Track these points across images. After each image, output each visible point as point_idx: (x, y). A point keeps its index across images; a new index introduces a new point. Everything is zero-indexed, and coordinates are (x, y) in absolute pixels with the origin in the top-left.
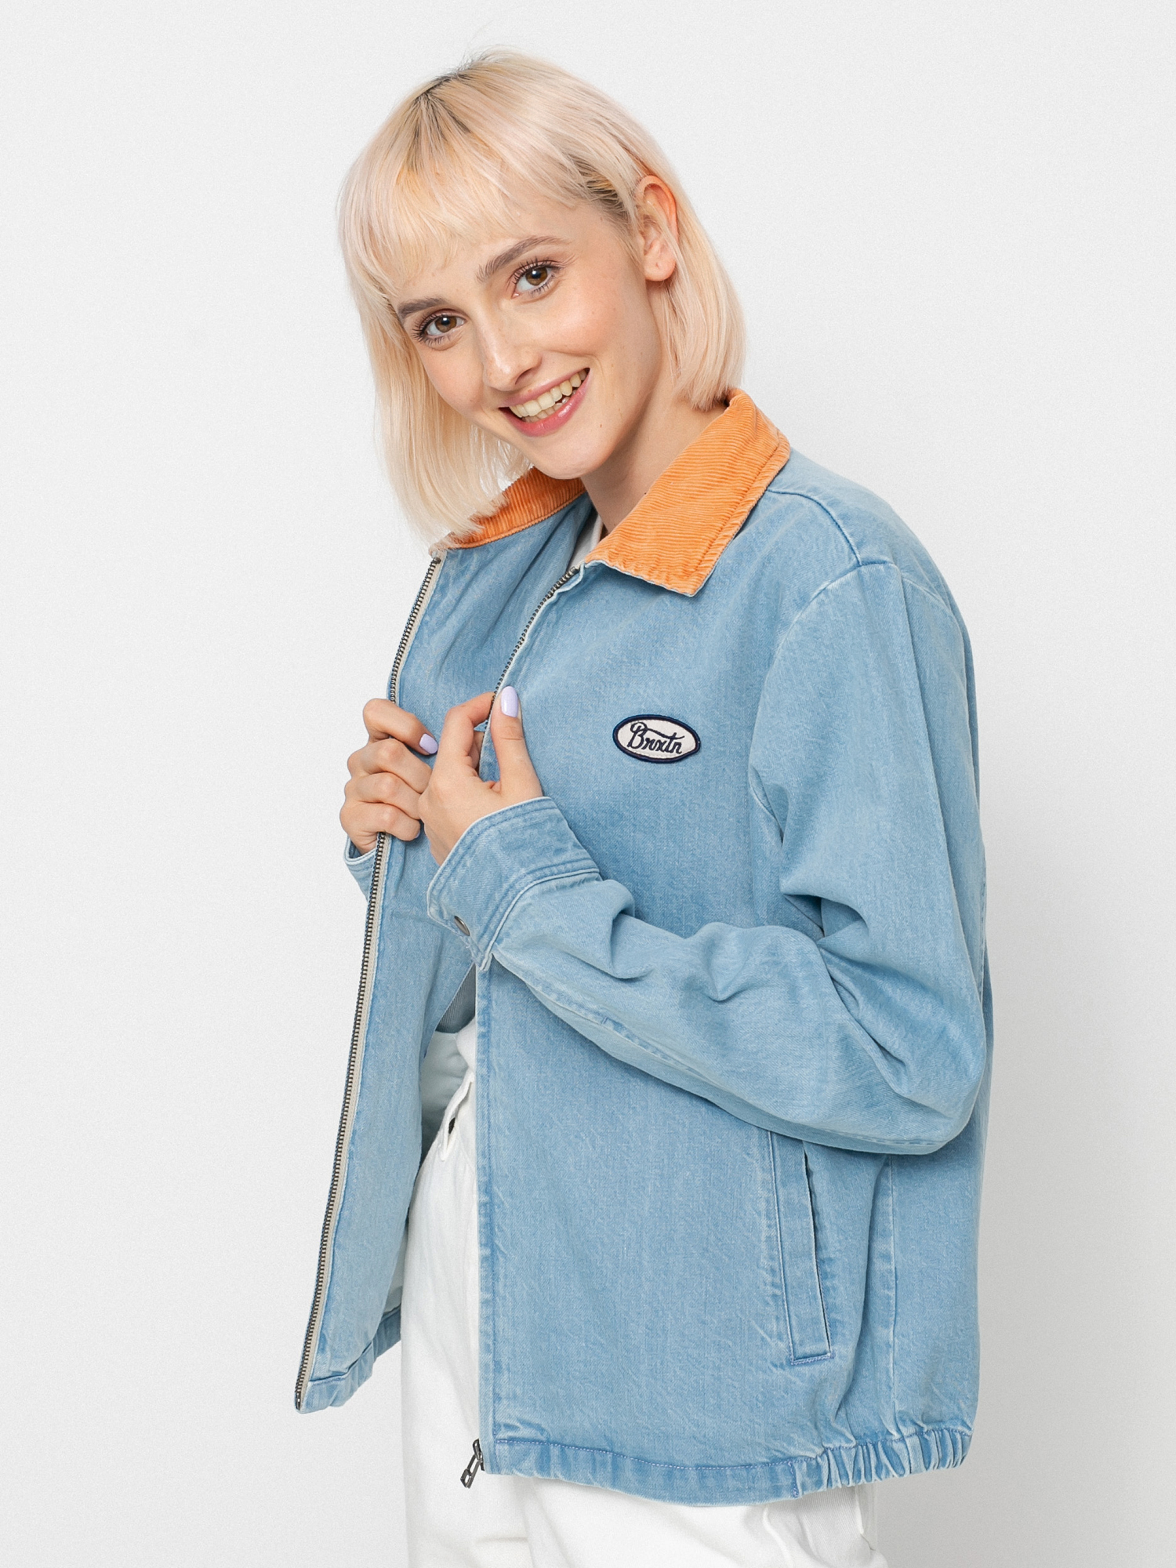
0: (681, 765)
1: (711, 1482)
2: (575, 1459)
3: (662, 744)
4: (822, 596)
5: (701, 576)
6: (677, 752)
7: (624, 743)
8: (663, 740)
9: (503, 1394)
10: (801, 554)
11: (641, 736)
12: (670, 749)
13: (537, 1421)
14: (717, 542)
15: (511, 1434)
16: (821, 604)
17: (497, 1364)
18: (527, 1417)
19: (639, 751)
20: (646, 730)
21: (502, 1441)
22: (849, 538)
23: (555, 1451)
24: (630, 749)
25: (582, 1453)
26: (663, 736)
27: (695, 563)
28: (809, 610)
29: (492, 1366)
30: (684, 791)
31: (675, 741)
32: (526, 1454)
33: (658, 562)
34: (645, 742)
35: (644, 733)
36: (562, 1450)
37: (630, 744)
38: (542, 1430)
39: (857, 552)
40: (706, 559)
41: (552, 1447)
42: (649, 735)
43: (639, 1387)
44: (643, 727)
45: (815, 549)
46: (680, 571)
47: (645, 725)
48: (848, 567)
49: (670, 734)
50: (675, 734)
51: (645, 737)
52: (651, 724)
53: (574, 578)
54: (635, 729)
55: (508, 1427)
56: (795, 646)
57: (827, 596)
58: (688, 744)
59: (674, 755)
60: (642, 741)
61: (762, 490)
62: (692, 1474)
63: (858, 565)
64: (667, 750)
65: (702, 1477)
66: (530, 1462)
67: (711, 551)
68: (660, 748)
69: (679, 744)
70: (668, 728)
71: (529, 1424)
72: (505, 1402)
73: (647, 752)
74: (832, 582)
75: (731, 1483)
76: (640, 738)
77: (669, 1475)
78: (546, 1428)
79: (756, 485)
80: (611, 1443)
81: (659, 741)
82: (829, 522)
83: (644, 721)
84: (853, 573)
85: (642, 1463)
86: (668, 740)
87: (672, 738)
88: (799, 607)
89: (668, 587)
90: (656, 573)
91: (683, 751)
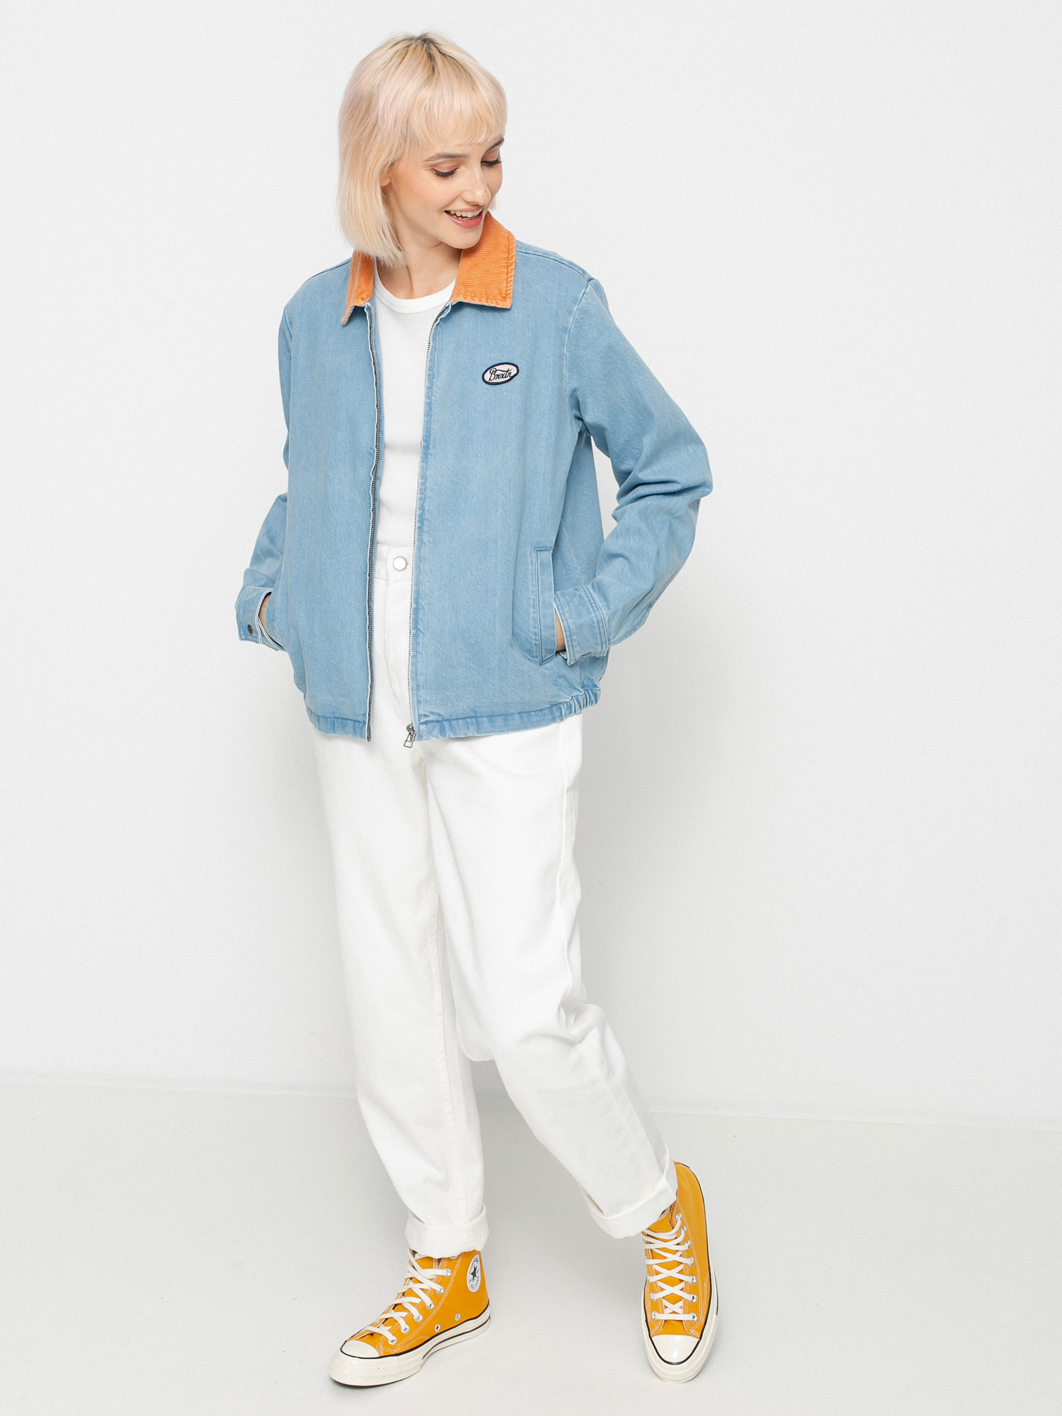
0: (511, 382)
1: (525, 719)
2: (458, 725)
3: (502, 375)
5: (509, 298)
7: (487, 379)
8: (503, 373)
9: (422, 700)
12: (506, 376)
13: (436, 711)
14: (509, 280)
15: (427, 719)
17: (418, 686)
18: (433, 710)
19: (494, 381)
20: (496, 370)
21: (421, 724)
23: (446, 724)
24: (490, 381)
25: (460, 721)
26: (503, 371)
27: (504, 291)
29: (415, 688)
32: (434, 728)
33: (487, 294)
34: (496, 377)
36: (450, 723)
37: (489, 379)
38: (439, 715)
40: (508, 289)
41: (445, 722)
42: (498, 373)
43: (494, 685)
46: (500, 298)
50: (508, 369)
51: (496, 374)
52: (497, 368)
53: (446, 311)
54: (491, 372)
55: (425, 715)
58: (514, 371)
59: (509, 378)
62: (517, 717)
65: (522, 717)
66: (436, 731)
67: (509, 285)
68: (502, 377)
69: (510, 373)
70: (505, 367)
71: (433, 713)
72: (423, 704)
73: (498, 381)
75: (535, 719)
76: (494, 375)
77: (506, 720)
78: (443, 714)
80: (475, 712)
86: (505, 373)
87: (507, 371)
88: (575, 303)
89: (498, 306)
90: (489, 301)
91: (512, 375)
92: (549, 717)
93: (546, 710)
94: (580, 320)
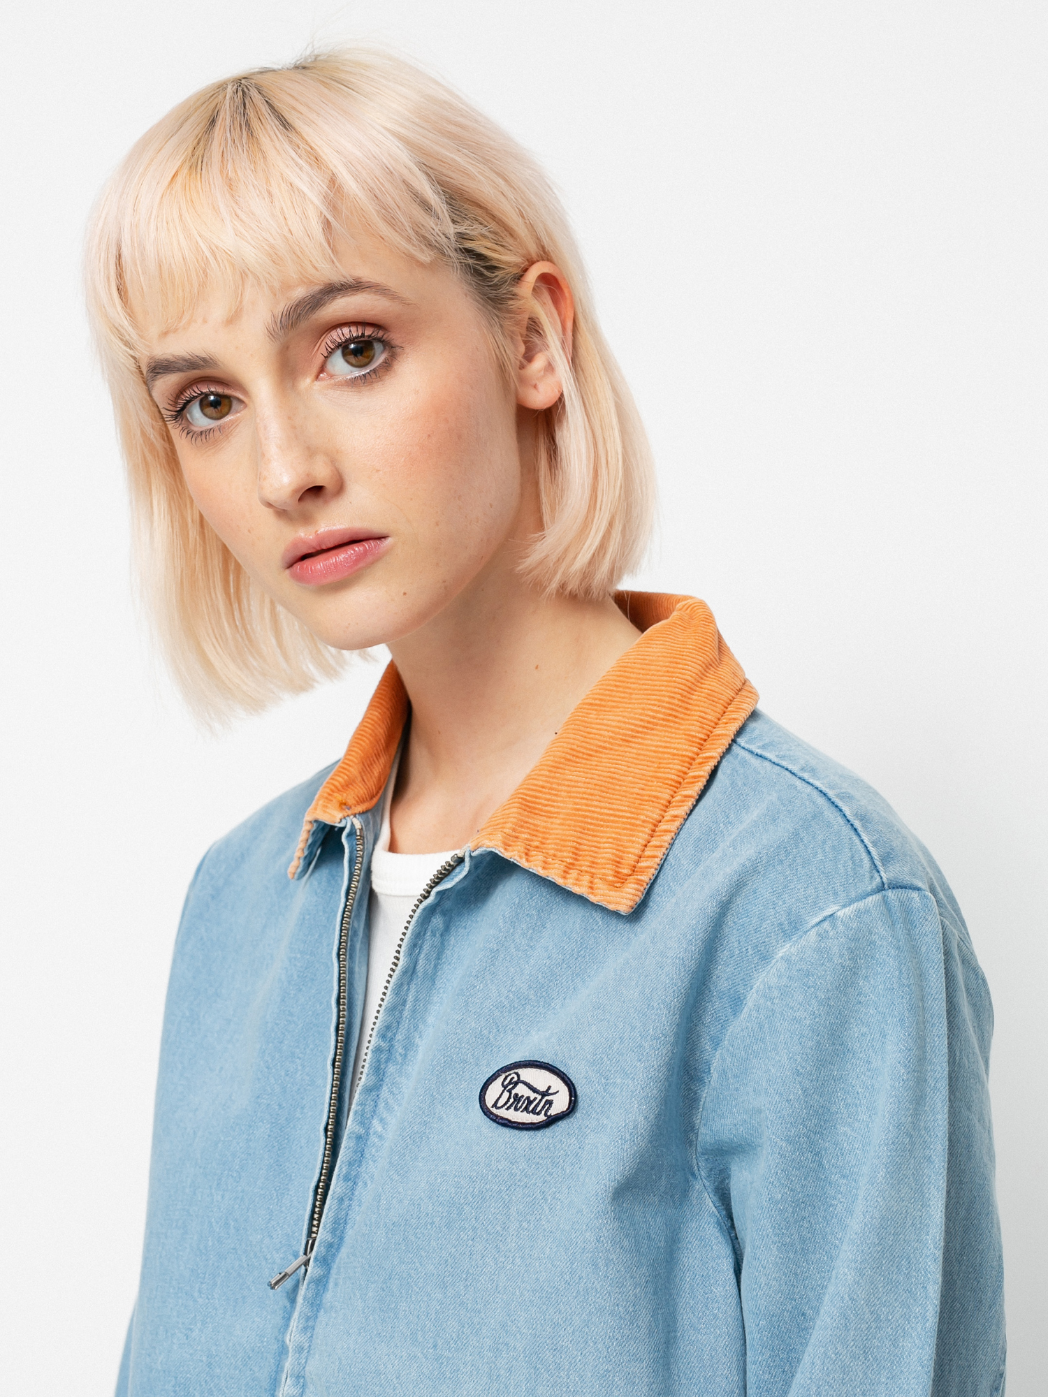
0: (548, 1132)
3: (530, 1102)
4: (826, 925)
5: (639, 882)
6: (545, 1115)
7: (490, 1100)
8: (533, 1095)
10: (799, 860)
11: (510, 1091)
12: (539, 1109)
14: (663, 826)
16: (822, 937)
19: (502, 1113)
20: (519, 1081)
22: (871, 848)
24: (494, 1110)
26: (534, 1090)
27: (630, 859)
28: (803, 942)
30: (548, 1178)
31: (547, 1098)
33: (576, 855)
34: (512, 1100)
35: (513, 1088)
37: (495, 1105)
39: (881, 868)
40: (647, 853)
42: (521, 1090)
44: (516, 1079)
45: (820, 856)
46: (608, 872)
47: (518, 1076)
48: (869, 888)
49: (543, 1088)
50: (549, 1088)
51: (514, 1092)
52: (525, 1074)
53: (456, 871)
54: (505, 1083)
57: (834, 927)
58: (561, 1102)
59: (542, 1118)
60: (509, 1098)
61: (727, 741)
63: (881, 888)
64: (533, 1112)
67: (654, 842)
68: (526, 1109)
69: (550, 1103)
70: (541, 1079)
73: (512, 1114)
74: (844, 906)
76: (508, 1094)
79: (718, 731)
81: (528, 1098)
82: (841, 821)
83: (520, 1071)
84: (878, 897)
86: (539, 1097)
87: (544, 1094)
88: (787, 936)
89: (592, 898)
90: (573, 873)
91: (554, 1111)
94: (776, 993)
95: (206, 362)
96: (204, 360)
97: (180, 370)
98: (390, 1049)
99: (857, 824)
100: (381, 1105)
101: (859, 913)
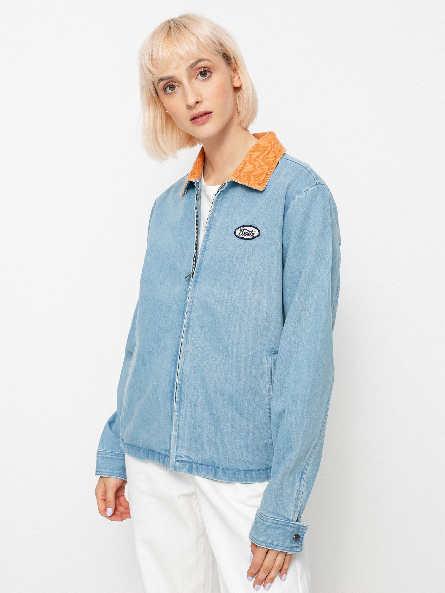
0: (254, 240)
1: (248, 475)
2: (202, 469)
3: (248, 234)
4: (306, 192)
5: (264, 184)
6: (253, 236)
7: (237, 234)
8: (249, 232)
9: (179, 446)
10: (300, 178)
11: (243, 232)
12: (251, 235)
13: (189, 455)
14: (268, 174)
15: (180, 459)
16: (306, 194)
17: (179, 436)
18: (186, 454)
19: (242, 236)
21: (178, 461)
22: (314, 176)
23: (194, 466)
24: (239, 236)
25: (204, 466)
26: (249, 231)
27: (262, 180)
28: (302, 195)
29: (177, 437)
31: (252, 233)
32: (185, 466)
33: (250, 180)
34: (243, 234)
35: (243, 231)
36: (197, 466)
37: (239, 235)
38: (191, 459)
39: (316, 180)
40: (265, 179)
41: (193, 464)
42: (245, 231)
43: (227, 445)
44: (243, 229)
45: (304, 177)
46: (258, 183)
47: (244, 228)
48: (314, 184)
49: (251, 231)
50: (253, 231)
51: (244, 232)
52: (246, 228)
53: (224, 186)
54: (241, 230)
55: (180, 457)
56: (296, 206)
57: (308, 192)
58: (256, 233)
59: (252, 237)
60: (243, 233)
61: (281, 157)
62: (242, 473)
63: (317, 184)
64: (250, 236)
65: (245, 474)
66: (185, 469)
67: (267, 177)
68: (248, 235)
69: (254, 234)
70: (251, 229)
71: (186, 456)
72: (180, 448)
73: (244, 237)
74: (310, 188)
75: (254, 476)
76: (242, 232)
77: (234, 474)
78: (193, 458)
79: (279, 155)
80: (215, 463)
81: (248, 233)
82: (308, 171)
83: (244, 227)
84: (316, 186)
85: (225, 470)
86: (251, 233)
87: (252, 232)
88: (299, 194)
89: (254, 188)
90: (250, 183)
91: (255, 235)
92: (264, 476)
93: (263, 471)
95: (173, 77)
96: (172, 77)
97: (166, 80)
98: (211, 227)
99: (311, 172)
100: (209, 239)
101: (313, 189)
